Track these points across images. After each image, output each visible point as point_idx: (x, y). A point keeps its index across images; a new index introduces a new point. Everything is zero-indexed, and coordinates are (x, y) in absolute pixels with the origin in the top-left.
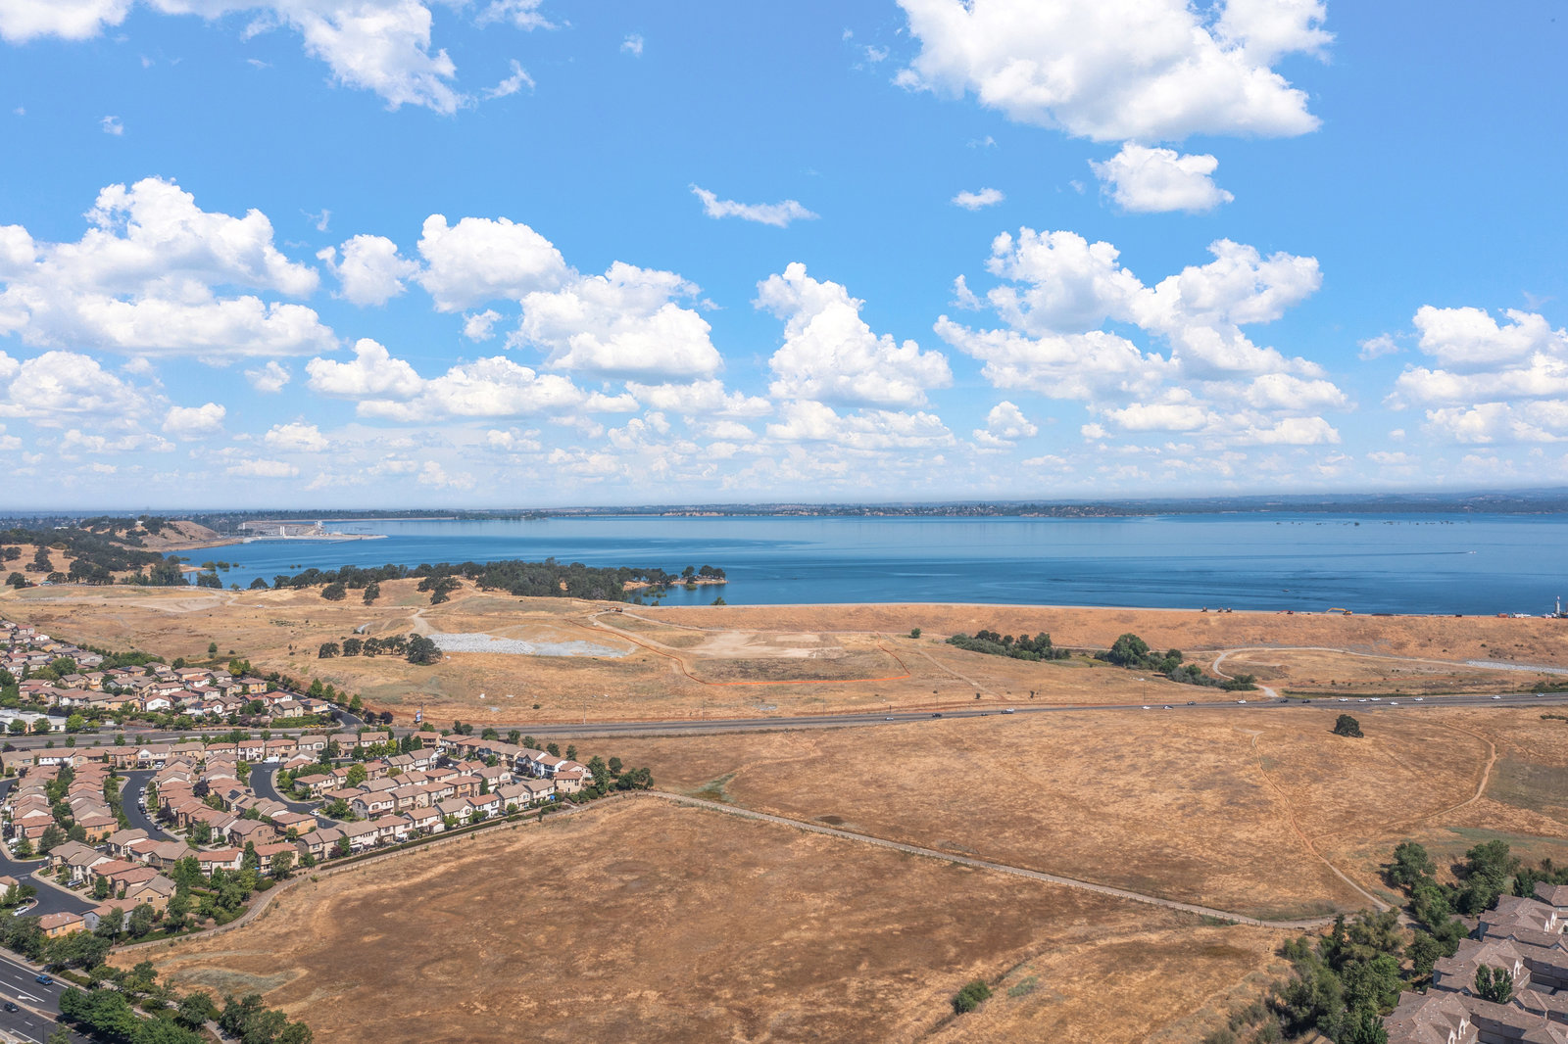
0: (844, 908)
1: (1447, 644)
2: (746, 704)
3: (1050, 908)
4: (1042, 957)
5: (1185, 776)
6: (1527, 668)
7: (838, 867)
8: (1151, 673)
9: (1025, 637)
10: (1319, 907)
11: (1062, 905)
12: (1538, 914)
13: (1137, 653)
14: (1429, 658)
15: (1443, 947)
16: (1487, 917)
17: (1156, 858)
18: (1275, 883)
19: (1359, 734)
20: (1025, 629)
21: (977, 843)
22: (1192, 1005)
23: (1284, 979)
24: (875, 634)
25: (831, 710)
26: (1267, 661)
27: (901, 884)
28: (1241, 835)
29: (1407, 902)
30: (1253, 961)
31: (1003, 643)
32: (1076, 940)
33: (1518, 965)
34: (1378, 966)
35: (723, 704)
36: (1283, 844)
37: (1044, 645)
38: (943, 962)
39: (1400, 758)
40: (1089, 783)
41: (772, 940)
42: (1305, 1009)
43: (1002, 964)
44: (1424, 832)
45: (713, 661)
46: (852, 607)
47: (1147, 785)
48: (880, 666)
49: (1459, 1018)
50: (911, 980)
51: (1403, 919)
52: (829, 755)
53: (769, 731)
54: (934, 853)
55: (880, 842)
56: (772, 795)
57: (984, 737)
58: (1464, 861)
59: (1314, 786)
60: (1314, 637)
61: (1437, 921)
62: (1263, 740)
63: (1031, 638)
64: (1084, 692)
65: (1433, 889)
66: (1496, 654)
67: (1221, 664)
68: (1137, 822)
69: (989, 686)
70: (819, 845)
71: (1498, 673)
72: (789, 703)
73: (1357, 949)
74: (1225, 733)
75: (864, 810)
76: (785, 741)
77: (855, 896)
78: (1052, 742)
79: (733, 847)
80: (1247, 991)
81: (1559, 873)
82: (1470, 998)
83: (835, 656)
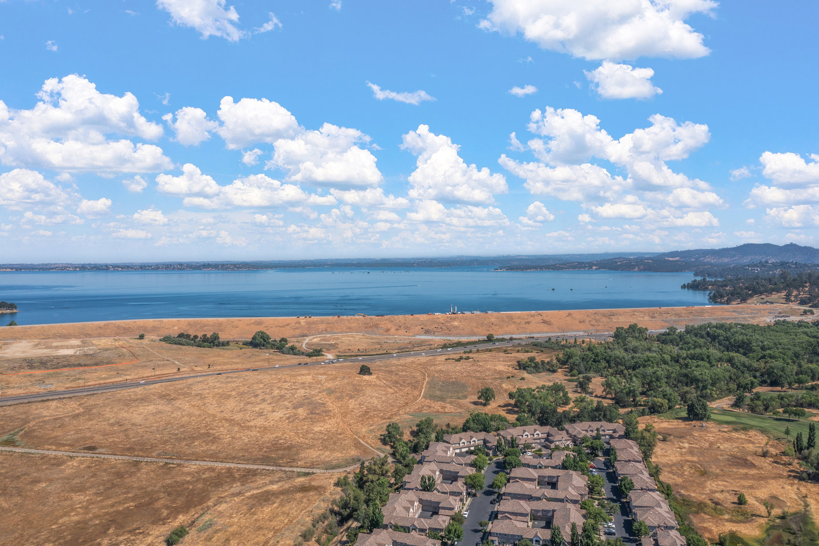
0: (99, 499)
1: (407, 329)
2: (32, 385)
3: (219, 480)
4: (216, 507)
5: (289, 402)
6: (439, 338)
7: (94, 475)
8: (272, 351)
9: (205, 335)
10: (353, 459)
11: (227, 477)
12: (445, 449)
13: (265, 341)
14: (400, 335)
15: (407, 470)
16: (425, 453)
17: (275, 446)
18: (333, 450)
19: (370, 374)
20: (205, 331)
21: (179, 450)
22: (294, 518)
23: (338, 497)
24: (117, 338)
25: (89, 384)
26: (329, 341)
27: (134, 480)
28: (317, 429)
29: (391, 451)
30: (324, 491)
31: (193, 339)
32: (234, 495)
33: (438, 473)
34: (379, 483)
35: (16, 386)
36: (336, 431)
37: (215, 339)
38: (160, 520)
39: (388, 383)
40: (240, 411)
41: (51, 525)
42: (347, 510)
43: (194, 515)
44: (398, 417)
45: (8, 360)
46: (102, 323)
47: (270, 409)
48: (120, 356)
49: (414, 502)
50: (140, 533)
51: (390, 460)
52: (88, 410)
53: (48, 400)
54: (153, 459)
55: (120, 457)
56: (50, 438)
57: (183, 391)
58: (415, 429)
59: (351, 401)
60: (349, 328)
61: (404, 458)
62: (327, 381)
63: (208, 336)
64: (237, 363)
65: (402, 443)
66: (427, 332)
67: (306, 344)
68: (265, 428)
69: (185, 363)
70: (82, 464)
71: (428, 341)
72: (61, 382)
73: (370, 477)
74: (309, 379)
75: (110, 440)
76: (59, 405)
77: (106, 491)
78: (220, 391)
79: (24, 472)
80: (320, 506)
81: (453, 429)
82: (418, 491)
83: (91, 352)
